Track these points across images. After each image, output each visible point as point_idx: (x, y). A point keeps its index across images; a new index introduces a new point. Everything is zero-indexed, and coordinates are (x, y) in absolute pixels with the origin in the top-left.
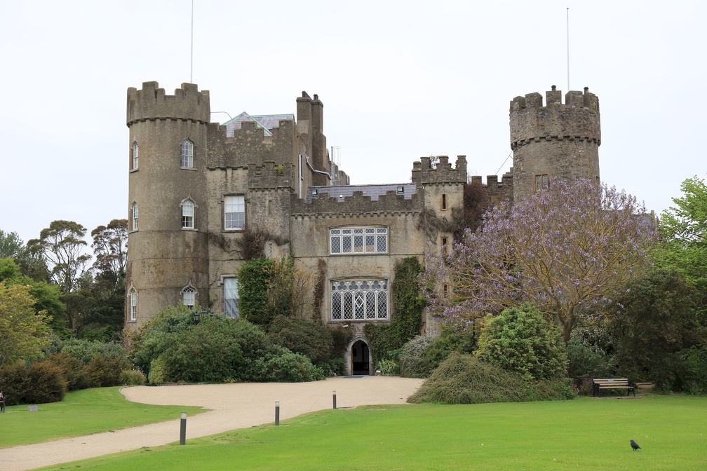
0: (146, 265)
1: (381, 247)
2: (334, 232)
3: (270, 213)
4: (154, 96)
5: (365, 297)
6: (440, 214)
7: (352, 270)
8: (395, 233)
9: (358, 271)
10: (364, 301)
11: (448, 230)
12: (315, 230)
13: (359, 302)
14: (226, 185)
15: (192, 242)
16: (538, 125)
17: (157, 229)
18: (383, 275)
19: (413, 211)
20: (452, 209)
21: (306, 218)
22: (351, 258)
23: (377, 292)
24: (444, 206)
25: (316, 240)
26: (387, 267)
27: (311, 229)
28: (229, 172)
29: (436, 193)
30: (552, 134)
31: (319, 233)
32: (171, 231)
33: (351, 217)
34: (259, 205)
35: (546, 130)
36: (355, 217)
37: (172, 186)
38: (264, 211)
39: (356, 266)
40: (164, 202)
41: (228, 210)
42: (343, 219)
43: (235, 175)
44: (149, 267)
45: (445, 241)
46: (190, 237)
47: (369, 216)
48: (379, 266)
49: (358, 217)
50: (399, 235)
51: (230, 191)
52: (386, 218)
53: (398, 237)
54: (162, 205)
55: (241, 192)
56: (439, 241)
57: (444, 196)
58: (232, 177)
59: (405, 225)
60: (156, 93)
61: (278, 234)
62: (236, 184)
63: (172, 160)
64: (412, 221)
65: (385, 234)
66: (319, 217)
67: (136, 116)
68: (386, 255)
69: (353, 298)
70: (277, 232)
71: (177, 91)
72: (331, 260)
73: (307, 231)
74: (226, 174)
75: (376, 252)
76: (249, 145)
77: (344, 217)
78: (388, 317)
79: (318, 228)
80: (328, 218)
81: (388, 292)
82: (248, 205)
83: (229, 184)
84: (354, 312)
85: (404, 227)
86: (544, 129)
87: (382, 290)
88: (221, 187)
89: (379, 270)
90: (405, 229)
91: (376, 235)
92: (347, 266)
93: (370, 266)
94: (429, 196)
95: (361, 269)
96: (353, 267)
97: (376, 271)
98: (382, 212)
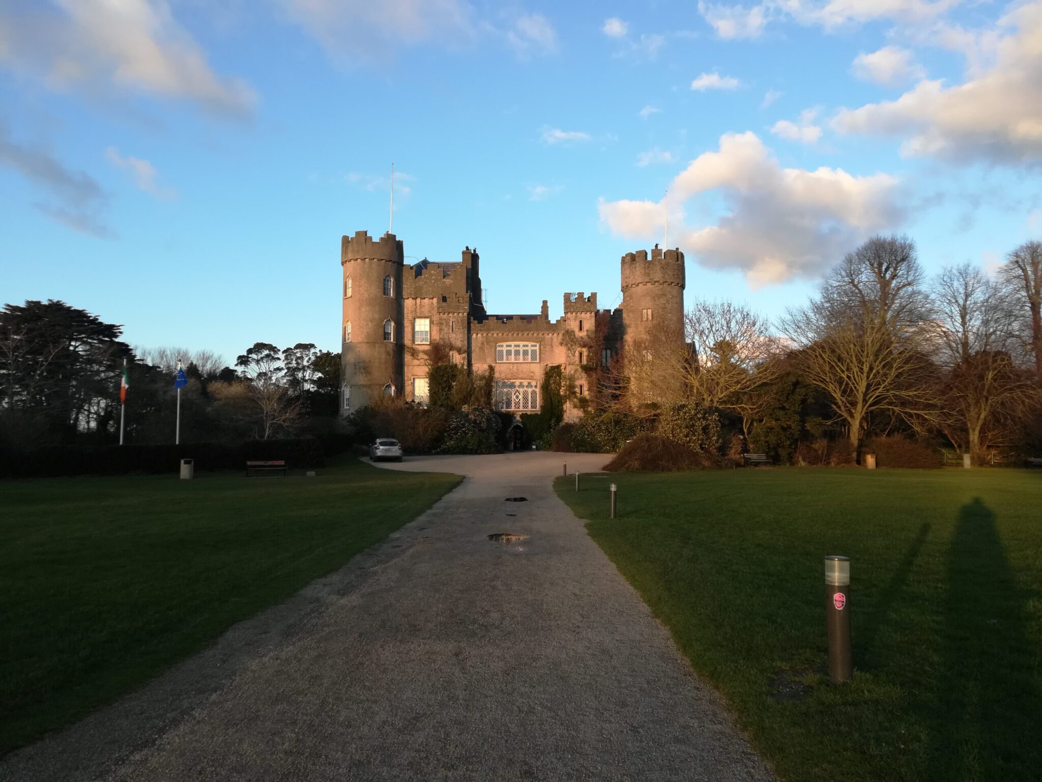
0: (357, 367)
1: (534, 358)
2: (499, 346)
3: (453, 331)
4: (364, 242)
5: (521, 394)
6: (579, 334)
7: (511, 373)
9: (515, 374)
10: (521, 397)
11: (584, 346)
12: (486, 343)
13: (517, 397)
14: (416, 311)
15: (392, 352)
16: (645, 273)
17: (366, 341)
19: (557, 332)
20: (587, 331)
21: (479, 335)
22: (511, 365)
23: (530, 390)
24: (581, 329)
25: (486, 351)
26: (538, 371)
27: (483, 344)
28: (418, 300)
29: (575, 319)
30: (655, 280)
31: (489, 346)
32: (376, 343)
33: (512, 333)
34: (445, 324)
35: (651, 277)
36: (515, 334)
37: (377, 309)
38: (449, 329)
39: (515, 371)
40: (371, 321)
41: (417, 329)
42: (506, 335)
43: (422, 304)
44: (360, 368)
45: (581, 354)
46: (390, 348)
47: (525, 335)
48: (532, 370)
49: (517, 335)
51: (418, 315)
52: (538, 336)
53: (546, 350)
54: (370, 324)
55: (427, 315)
56: (577, 354)
57: (581, 321)
58: (420, 305)
59: (552, 342)
60: (366, 240)
61: (460, 345)
62: (423, 310)
63: (377, 290)
64: (557, 338)
65: (537, 348)
66: (489, 335)
67: (350, 256)
68: (537, 363)
69: (513, 394)
70: (458, 344)
71: (382, 239)
72: (498, 366)
73: (480, 344)
74: (416, 302)
75: (530, 360)
76: (433, 281)
78: (538, 408)
79: (488, 342)
80: (495, 335)
81: (538, 390)
82: (432, 325)
83: (418, 310)
84: (513, 405)
85: (550, 343)
86: (649, 276)
87: (534, 388)
88: (412, 312)
89: (532, 374)
90: (552, 345)
91: (530, 349)
92: (509, 371)
93: (525, 371)
94: (570, 321)
95: (519, 373)
96: (513, 372)
97: (530, 375)
98: (535, 332)
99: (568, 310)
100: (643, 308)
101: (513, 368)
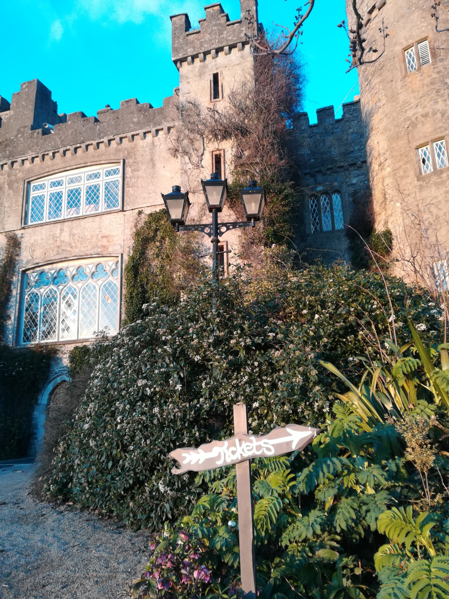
1: (110, 200)
2: (36, 188)
5: (80, 296)
6: (210, 108)
7: (58, 247)
8: (133, 171)
9: (68, 249)
10: (78, 304)
11: (226, 135)
13: (70, 305)
18: (110, 249)
19: (165, 125)
20: (232, 94)
22: (59, 225)
23: (100, 284)
24: (216, 93)
26: (118, 236)
29: (201, 74)
31: (11, 192)
33: (62, 156)
36: (69, 154)
42: (49, 163)
45: (218, 157)
47: (91, 149)
48: (105, 233)
50: (140, 173)
52: (120, 147)
53: (138, 177)
56: (208, 159)
57: (216, 77)
59: (152, 154)
64: (164, 144)
65: (118, 176)
68: (118, 211)
69: (61, 298)
72: (29, 233)
75: (101, 209)
77: (52, 158)
80: (27, 164)
81: (119, 282)
84: (58, 326)
85: (149, 157)
87: (108, 278)
89: (105, 242)
90: (152, 160)
91: (101, 182)
92: (51, 242)
93: (89, 237)
94: (188, 83)
95: (74, 245)
96: (62, 242)
97: (100, 244)
98: (111, 137)
99: (180, 56)
100: (405, 44)
101: (61, 234)
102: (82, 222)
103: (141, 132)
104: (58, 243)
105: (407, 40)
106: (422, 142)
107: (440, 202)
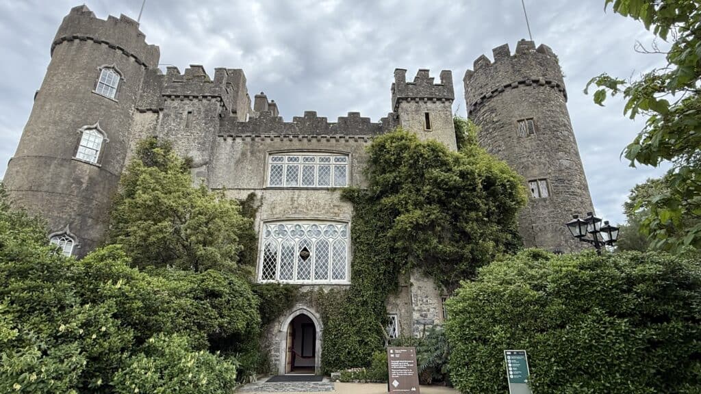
1: (339, 180)
2: (275, 159)
3: (187, 126)
5: (313, 248)
8: (359, 163)
9: (305, 211)
10: (312, 254)
12: (249, 154)
15: (87, 178)
18: (341, 216)
21: (238, 140)
23: (331, 240)
24: (428, 126)
26: (347, 207)
27: (243, 154)
29: (417, 111)
30: (534, 78)
32: (54, 158)
33: (300, 140)
34: (173, 116)
35: (525, 75)
36: (305, 140)
37: (73, 108)
38: (179, 124)
39: (303, 203)
42: (288, 143)
46: (84, 171)
47: (324, 141)
48: (337, 204)
49: (309, 141)
50: (364, 165)
57: (427, 115)
61: (194, 152)
65: (345, 163)
66: (257, 139)
69: (296, 248)
70: (194, 150)
71: (112, 18)
72: (267, 194)
73: (238, 156)
75: (332, 186)
77: (291, 140)
79: (252, 153)
80: (268, 140)
81: (348, 241)
84: (296, 269)
86: (522, 74)
87: (340, 237)
89: (336, 210)
92: (289, 203)
93: (322, 204)
94: (408, 114)
95: (309, 208)
96: (299, 204)
97: (332, 211)
98: (342, 135)
99: (403, 96)
100: (519, 119)
101: (298, 198)
102: (317, 192)
103: (366, 137)
104: (296, 205)
105: (520, 117)
106: (533, 179)
107: (545, 217)
